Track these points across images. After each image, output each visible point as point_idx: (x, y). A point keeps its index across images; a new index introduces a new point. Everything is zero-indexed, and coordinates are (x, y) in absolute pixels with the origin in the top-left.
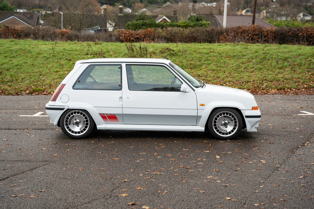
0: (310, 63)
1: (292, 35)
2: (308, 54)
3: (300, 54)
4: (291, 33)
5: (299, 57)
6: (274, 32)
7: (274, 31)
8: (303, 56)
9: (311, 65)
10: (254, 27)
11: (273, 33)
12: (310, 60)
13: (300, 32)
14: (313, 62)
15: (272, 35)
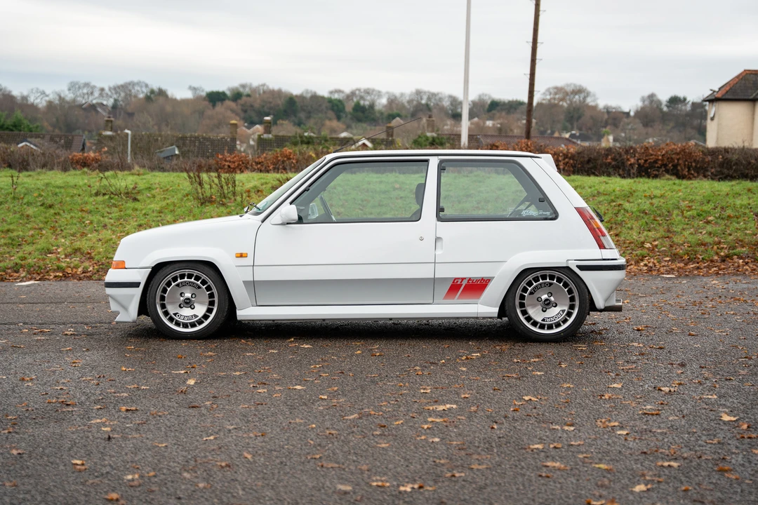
0: (619, 211)
1: (613, 163)
2: (617, 193)
3: (599, 193)
4: (610, 157)
5: (596, 198)
6: (573, 157)
7: (571, 153)
8: (606, 197)
9: (619, 215)
10: (527, 145)
11: (570, 158)
12: (620, 205)
13: (631, 157)
14: (625, 209)
15: (567, 163)
